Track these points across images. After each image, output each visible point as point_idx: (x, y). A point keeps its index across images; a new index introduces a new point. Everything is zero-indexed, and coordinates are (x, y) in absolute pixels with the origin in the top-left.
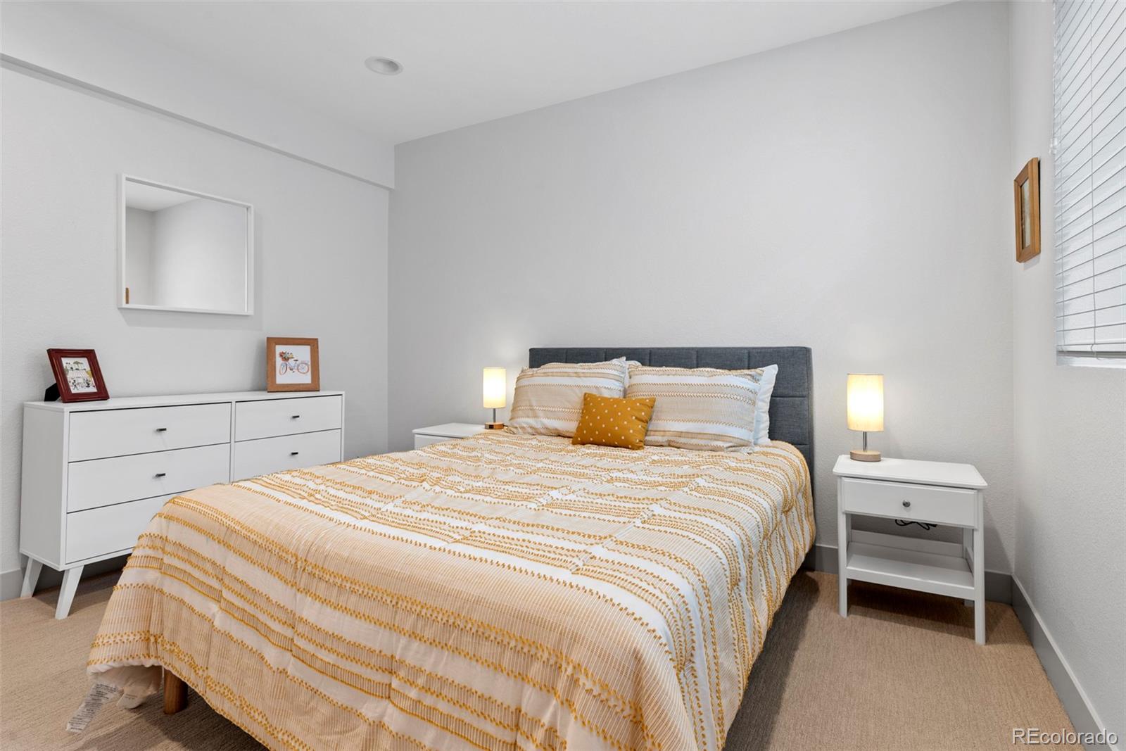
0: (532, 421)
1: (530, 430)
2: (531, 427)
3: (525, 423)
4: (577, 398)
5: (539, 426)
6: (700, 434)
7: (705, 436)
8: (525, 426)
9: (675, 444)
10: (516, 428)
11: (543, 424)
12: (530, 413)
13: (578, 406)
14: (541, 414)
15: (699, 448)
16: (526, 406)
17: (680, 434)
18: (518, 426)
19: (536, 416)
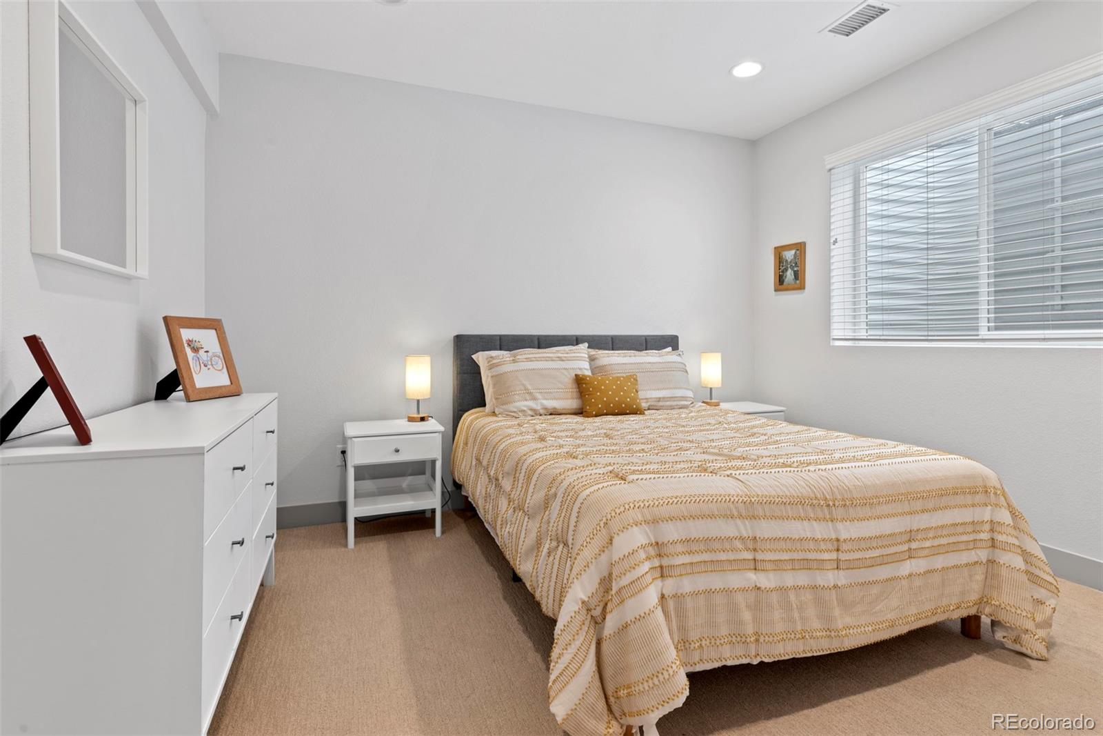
0: (531, 404)
1: (530, 413)
2: (531, 410)
3: (524, 406)
4: (568, 379)
5: (539, 407)
6: (672, 397)
7: (676, 399)
8: (525, 409)
9: (655, 408)
10: (514, 412)
11: (542, 404)
12: (528, 397)
13: (570, 386)
14: (539, 396)
15: (672, 408)
16: (521, 391)
17: (659, 400)
18: (516, 410)
19: (534, 399)
